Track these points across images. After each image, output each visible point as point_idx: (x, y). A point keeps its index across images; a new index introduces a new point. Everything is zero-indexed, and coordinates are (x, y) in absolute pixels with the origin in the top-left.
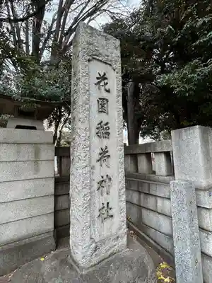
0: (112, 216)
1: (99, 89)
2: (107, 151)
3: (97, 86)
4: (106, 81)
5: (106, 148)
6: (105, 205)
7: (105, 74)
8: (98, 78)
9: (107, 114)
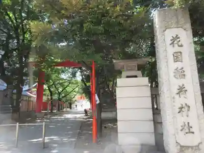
0: (193, 133)
1: (173, 46)
2: (184, 88)
3: (172, 45)
4: (178, 40)
5: (183, 85)
6: (186, 124)
7: (177, 35)
8: (171, 40)
9: (182, 62)
